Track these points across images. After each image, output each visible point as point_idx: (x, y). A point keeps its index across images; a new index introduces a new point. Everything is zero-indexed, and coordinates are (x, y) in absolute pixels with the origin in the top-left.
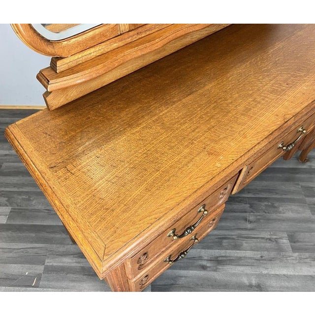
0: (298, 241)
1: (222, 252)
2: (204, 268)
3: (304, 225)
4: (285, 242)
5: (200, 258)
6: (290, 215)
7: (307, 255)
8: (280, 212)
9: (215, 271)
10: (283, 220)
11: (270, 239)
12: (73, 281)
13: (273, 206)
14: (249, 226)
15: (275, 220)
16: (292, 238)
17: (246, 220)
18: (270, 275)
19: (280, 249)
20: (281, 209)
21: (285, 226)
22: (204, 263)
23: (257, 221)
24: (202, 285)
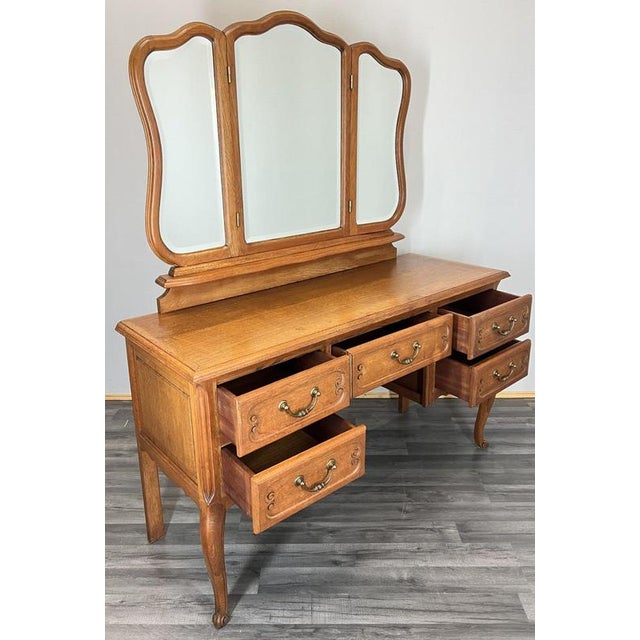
0: (469, 531)
1: (365, 546)
2: (336, 563)
3: (479, 513)
4: (452, 532)
5: (334, 553)
6: (461, 503)
7: (482, 545)
8: (447, 501)
9: (351, 566)
10: (452, 509)
11: (431, 530)
12: (143, 585)
13: (439, 495)
14: (404, 516)
15: (440, 509)
16: (462, 528)
17: (400, 510)
18: (428, 568)
19: (444, 540)
20: (449, 497)
21: (452, 514)
22: (337, 558)
23: (417, 510)
24: (331, 582)
